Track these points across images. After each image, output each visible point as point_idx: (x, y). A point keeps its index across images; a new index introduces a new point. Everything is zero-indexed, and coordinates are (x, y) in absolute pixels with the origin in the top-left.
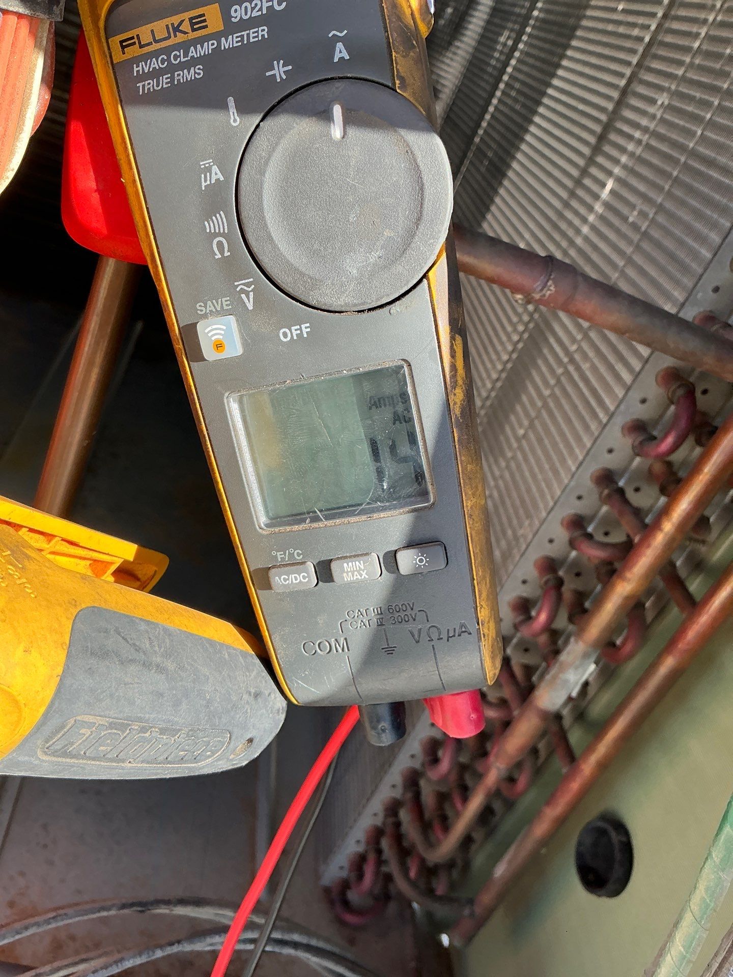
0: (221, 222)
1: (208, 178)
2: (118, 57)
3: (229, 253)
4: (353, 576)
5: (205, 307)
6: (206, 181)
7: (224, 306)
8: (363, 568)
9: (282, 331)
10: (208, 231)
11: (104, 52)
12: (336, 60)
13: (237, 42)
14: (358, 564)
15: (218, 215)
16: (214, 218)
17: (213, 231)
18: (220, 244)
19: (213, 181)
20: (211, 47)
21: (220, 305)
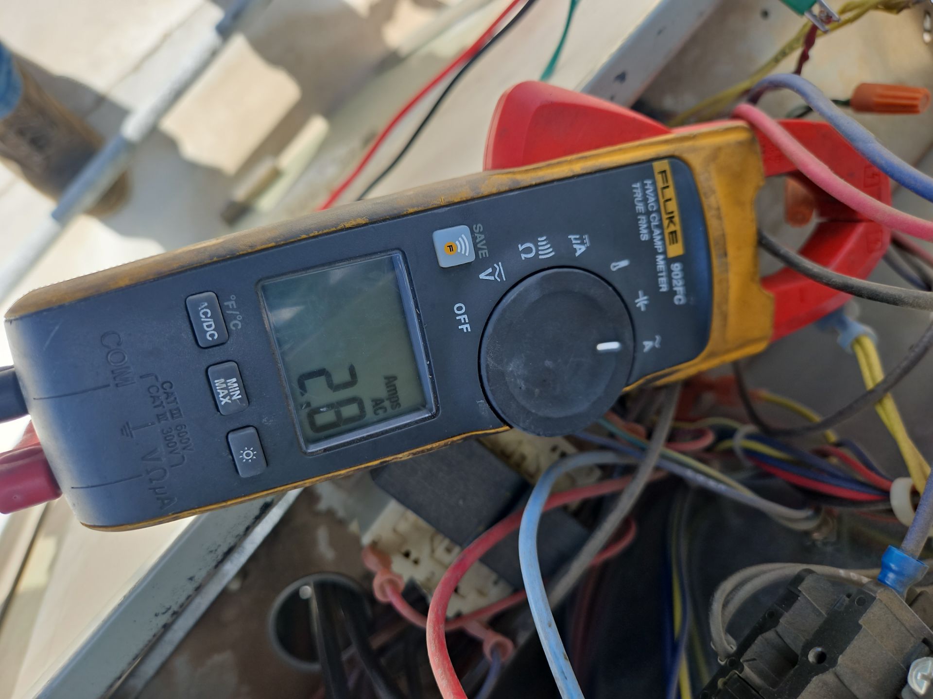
0: (545, 250)
1: (577, 242)
3: (523, 259)
4: (221, 389)
5: (480, 233)
6: (576, 239)
7: (482, 251)
8: (233, 399)
9: (463, 305)
11: (658, 154)
12: (644, 343)
13: (660, 268)
14: (237, 395)
15: (551, 250)
16: (549, 246)
17: (539, 244)
18: (529, 250)
19: (575, 246)
20: (659, 247)
21: (483, 247)
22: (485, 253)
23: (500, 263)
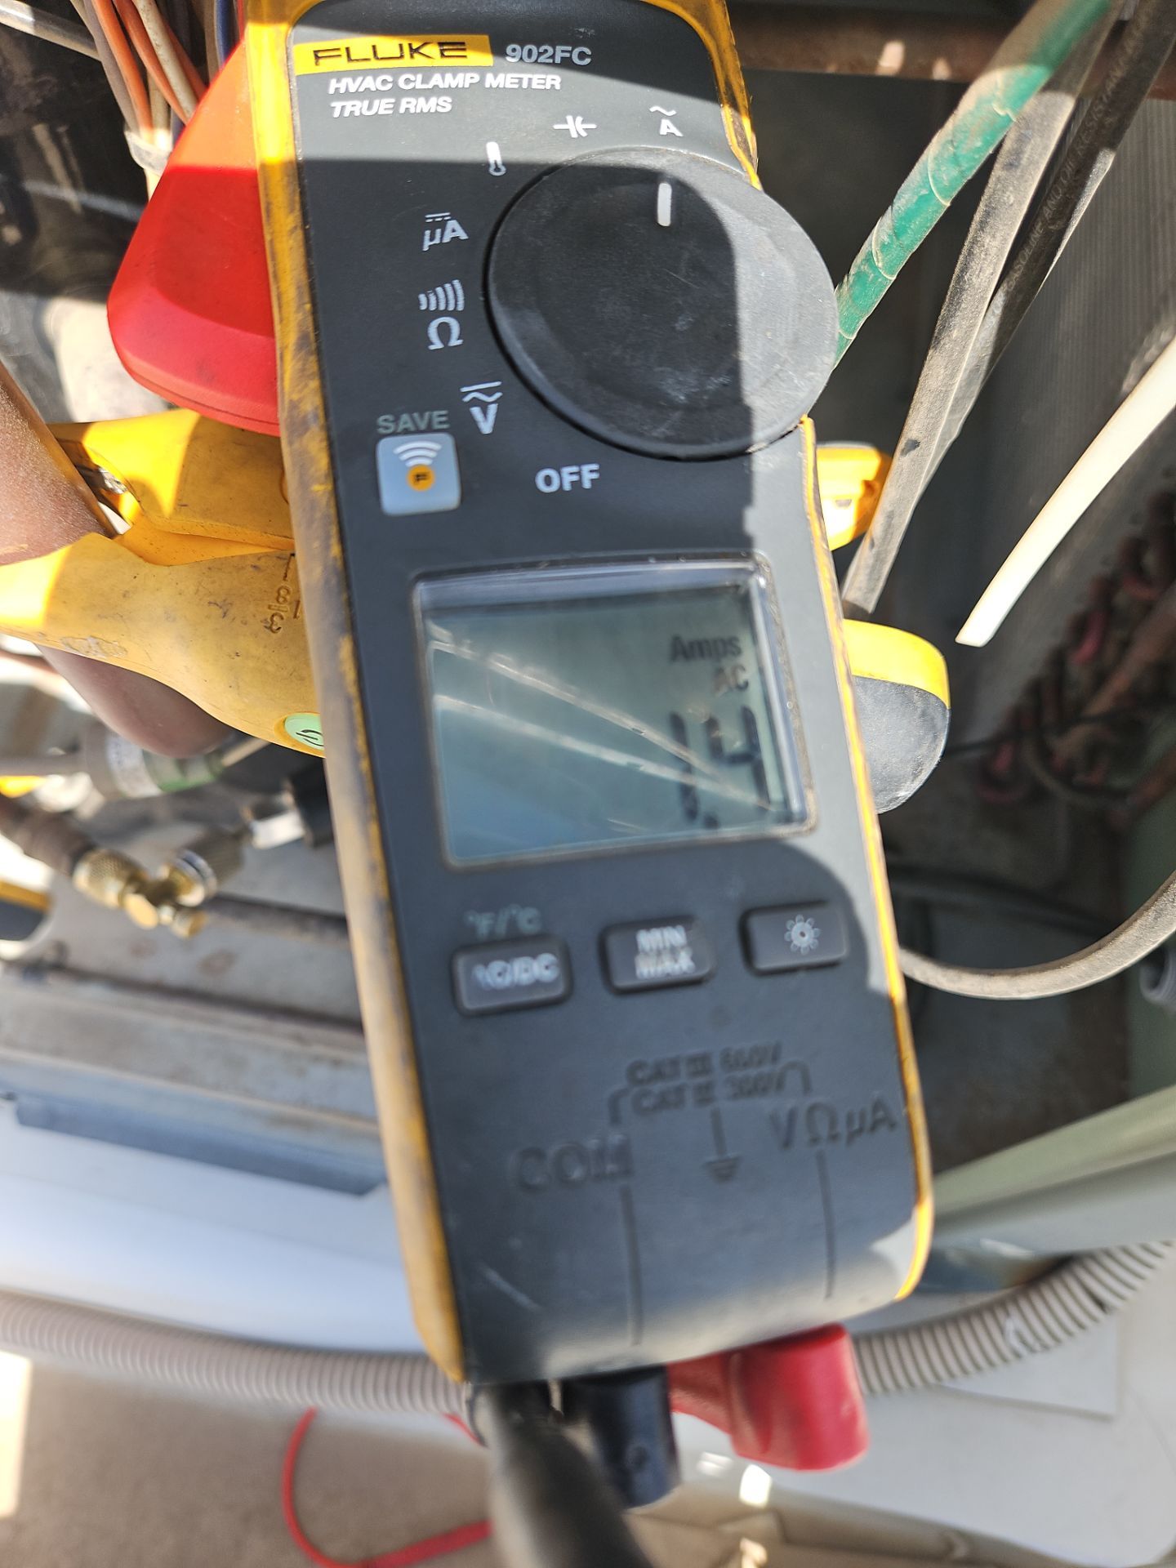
0: (451, 295)
1: (438, 236)
2: (305, 68)
3: (459, 343)
4: (657, 966)
5: (396, 420)
6: (432, 238)
7: (435, 423)
9: (542, 473)
10: (423, 307)
13: (511, 83)
14: (675, 936)
15: (448, 286)
16: (439, 290)
17: (433, 308)
18: (444, 331)
19: (446, 239)
20: (468, 81)
22: (438, 416)
23: (465, 389)
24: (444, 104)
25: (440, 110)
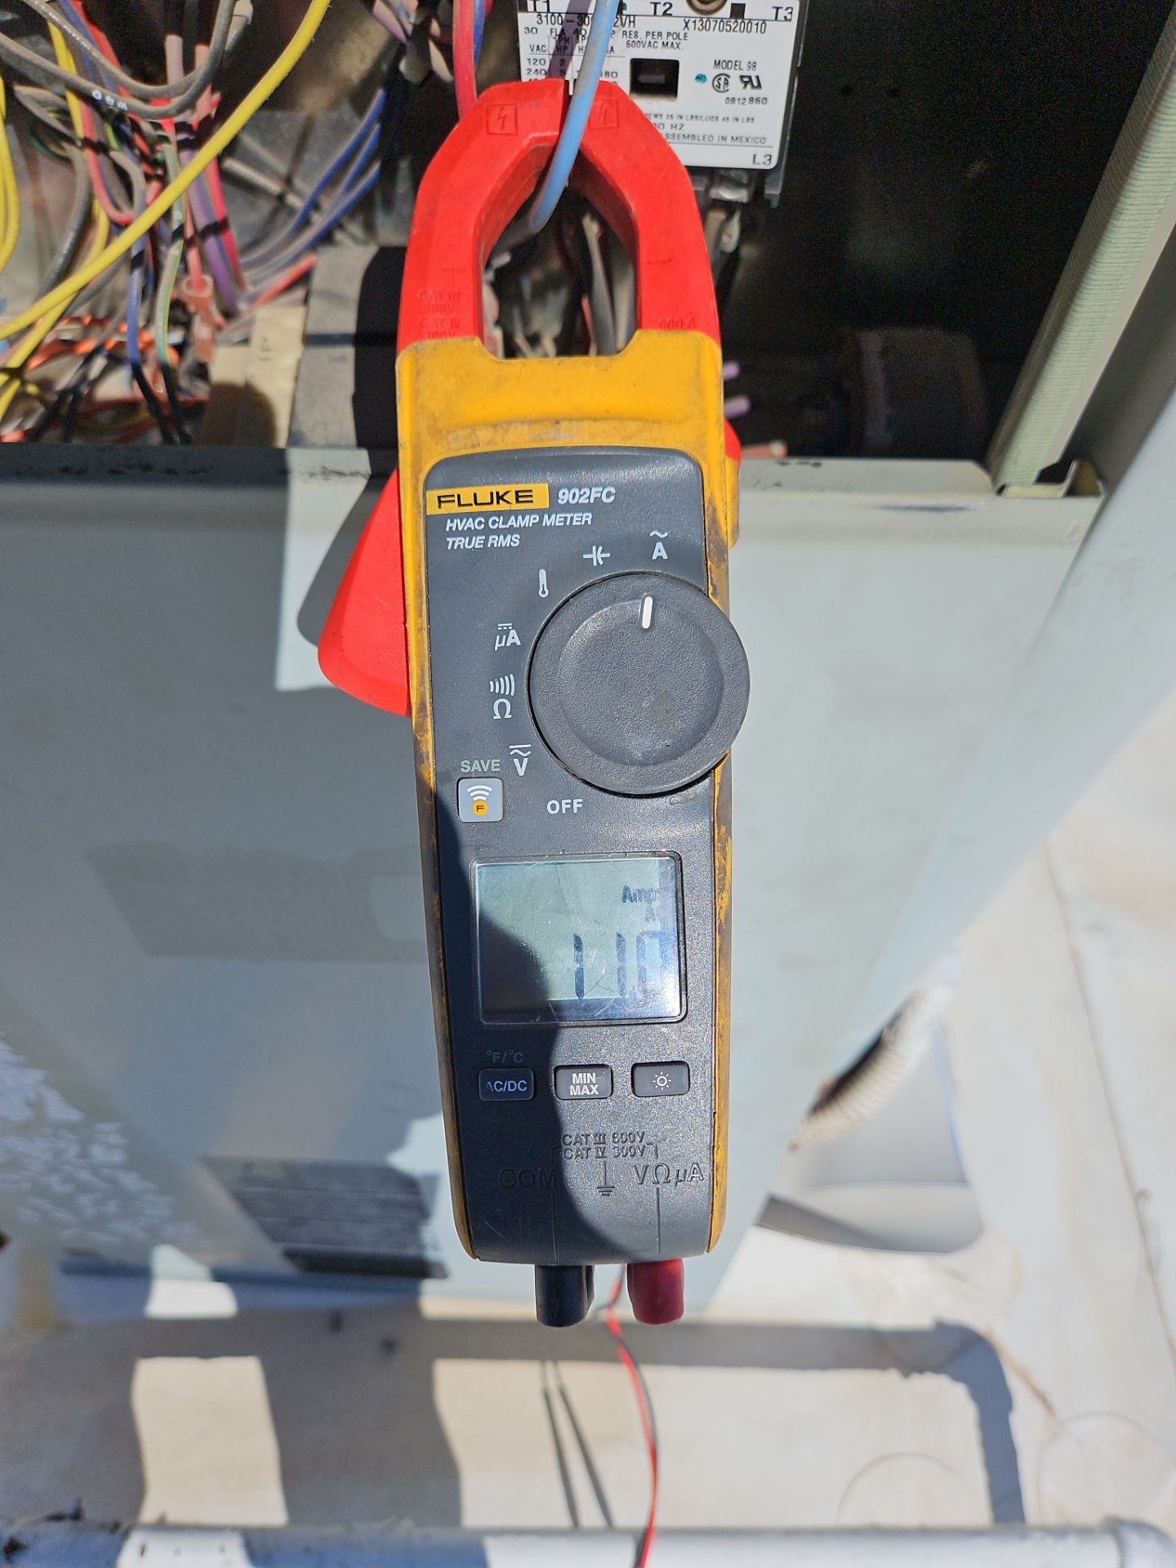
0: (507, 685)
1: (504, 641)
2: (433, 509)
3: (510, 716)
4: (581, 1090)
5: (471, 765)
6: (500, 643)
7: (493, 767)
8: (594, 1081)
9: (550, 803)
10: (492, 690)
11: (418, 503)
12: (654, 557)
13: (559, 522)
14: (591, 1077)
15: (506, 678)
16: (501, 679)
17: (497, 691)
18: (502, 707)
19: (508, 644)
20: (532, 521)
21: (487, 765)
22: (494, 764)
23: (511, 747)
24: (513, 540)
25: (512, 544)
